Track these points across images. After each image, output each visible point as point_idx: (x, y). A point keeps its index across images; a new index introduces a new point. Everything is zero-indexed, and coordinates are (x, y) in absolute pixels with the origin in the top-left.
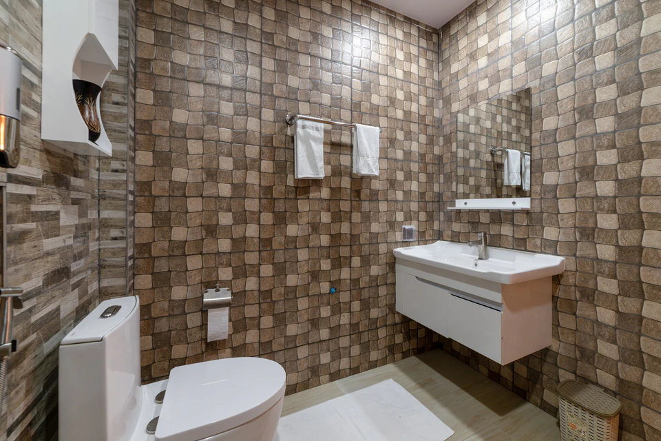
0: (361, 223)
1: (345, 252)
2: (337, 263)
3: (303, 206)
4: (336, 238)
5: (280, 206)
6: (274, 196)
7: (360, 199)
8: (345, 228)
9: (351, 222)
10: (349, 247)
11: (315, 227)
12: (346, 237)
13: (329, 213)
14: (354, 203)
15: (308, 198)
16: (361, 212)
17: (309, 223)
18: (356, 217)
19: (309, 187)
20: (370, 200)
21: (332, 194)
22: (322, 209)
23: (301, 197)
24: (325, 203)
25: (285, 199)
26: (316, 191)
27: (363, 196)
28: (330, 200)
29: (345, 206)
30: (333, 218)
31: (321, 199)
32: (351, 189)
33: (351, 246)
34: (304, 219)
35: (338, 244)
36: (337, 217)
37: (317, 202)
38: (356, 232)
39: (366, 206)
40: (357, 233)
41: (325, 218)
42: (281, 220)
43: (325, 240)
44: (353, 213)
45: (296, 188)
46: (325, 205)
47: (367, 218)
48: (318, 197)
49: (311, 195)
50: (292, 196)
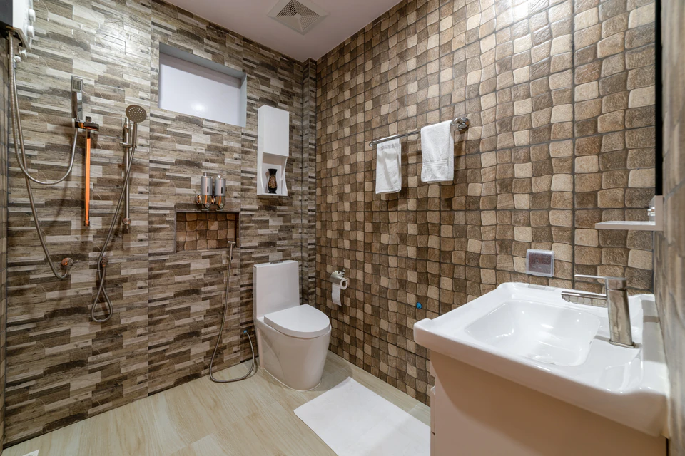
0: (453, 238)
1: (433, 268)
2: (425, 278)
3: (393, 217)
4: (423, 251)
5: (377, 218)
6: (373, 210)
7: (452, 210)
8: (433, 242)
9: (440, 236)
10: (437, 265)
11: (403, 238)
12: (434, 252)
13: (416, 225)
14: (444, 214)
15: (397, 210)
16: (452, 225)
17: (397, 234)
18: (447, 231)
19: (398, 200)
20: (466, 210)
21: (418, 205)
22: (409, 220)
23: (391, 210)
24: (411, 214)
25: (380, 211)
26: (403, 203)
27: (455, 206)
28: (416, 211)
29: (433, 218)
30: (419, 230)
31: (408, 211)
32: (440, 198)
33: (440, 263)
34: (394, 230)
35: (425, 259)
36: (425, 229)
37: (404, 214)
38: (446, 248)
39: (460, 218)
40: (447, 250)
41: (412, 229)
42: (377, 229)
43: (411, 252)
44: (442, 226)
45: (387, 201)
46: (411, 216)
47: (461, 233)
48: (405, 209)
49: (399, 208)
50: (384, 209)
